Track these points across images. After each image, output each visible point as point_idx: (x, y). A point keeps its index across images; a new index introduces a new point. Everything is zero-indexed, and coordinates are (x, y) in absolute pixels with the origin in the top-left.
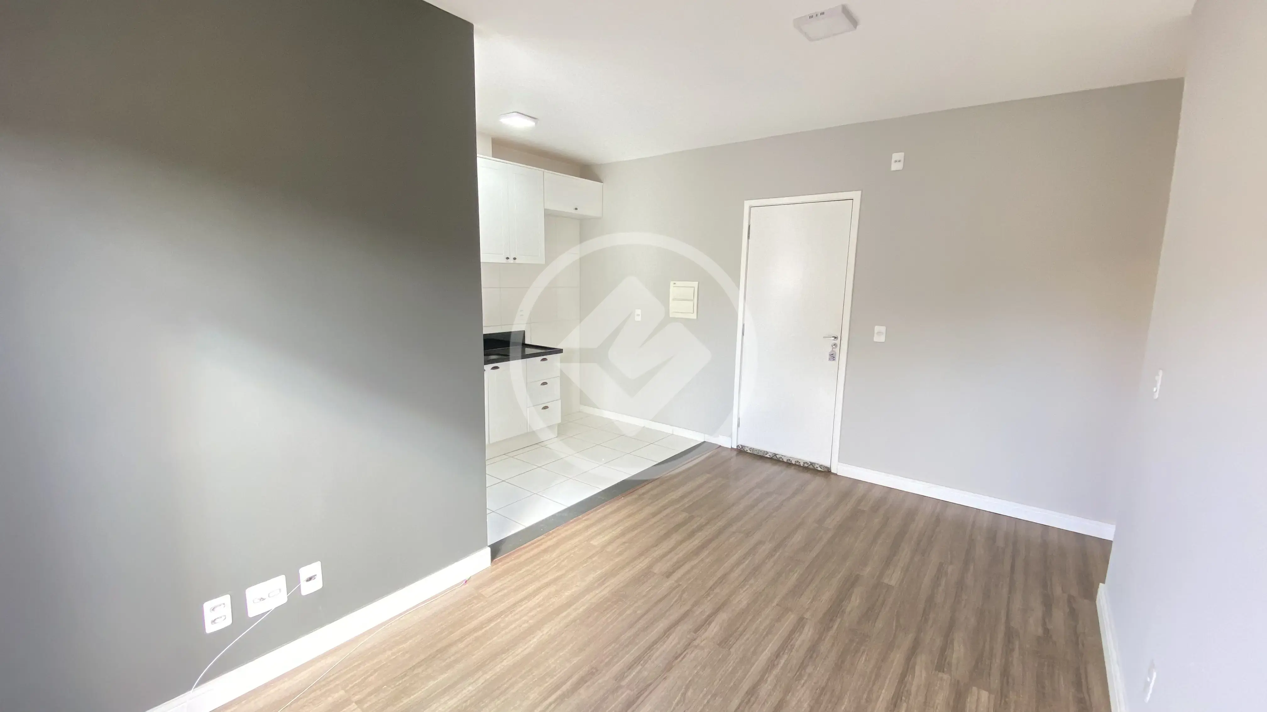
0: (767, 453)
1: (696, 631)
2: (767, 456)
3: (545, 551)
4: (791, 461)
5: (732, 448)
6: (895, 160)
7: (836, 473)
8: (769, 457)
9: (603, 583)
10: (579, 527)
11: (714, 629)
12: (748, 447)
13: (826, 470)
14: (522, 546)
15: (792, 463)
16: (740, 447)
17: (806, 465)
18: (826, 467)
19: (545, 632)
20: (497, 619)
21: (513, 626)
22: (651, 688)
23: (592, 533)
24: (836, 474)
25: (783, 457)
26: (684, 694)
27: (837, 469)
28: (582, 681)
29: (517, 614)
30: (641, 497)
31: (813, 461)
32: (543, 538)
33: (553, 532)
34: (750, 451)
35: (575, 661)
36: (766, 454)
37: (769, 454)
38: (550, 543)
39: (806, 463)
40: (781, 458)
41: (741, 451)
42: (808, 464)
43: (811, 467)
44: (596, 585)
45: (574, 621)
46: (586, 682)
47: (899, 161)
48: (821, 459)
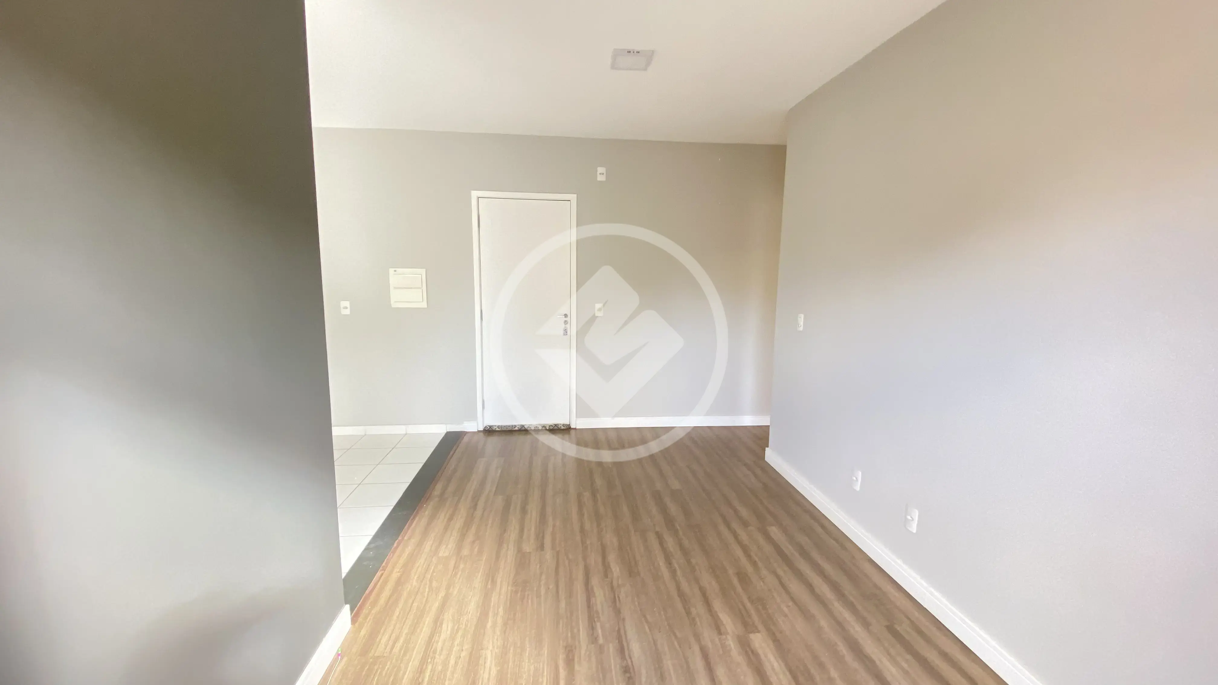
0: (515, 426)
1: (606, 576)
2: (516, 429)
3: (399, 583)
4: (538, 428)
5: (479, 431)
6: (600, 173)
7: (575, 427)
8: (517, 429)
9: (494, 582)
10: (409, 550)
11: (616, 569)
12: (495, 426)
13: (568, 427)
14: (367, 592)
15: (539, 429)
16: (487, 428)
17: (551, 428)
18: (568, 425)
19: (491, 648)
20: (426, 668)
21: (452, 662)
22: (622, 632)
23: (431, 546)
24: (575, 429)
25: (530, 426)
26: (647, 621)
27: (576, 424)
28: (570, 662)
29: (442, 650)
30: (442, 498)
31: (556, 422)
32: (382, 575)
33: (386, 564)
34: (499, 428)
35: (545, 651)
36: (515, 428)
37: (517, 427)
38: (395, 575)
39: (551, 425)
40: (529, 427)
41: (489, 431)
42: (553, 426)
43: (556, 428)
44: (489, 586)
45: (505, 624)
46: (573, 660)
47: (603, 174)
48: (561, 420)
